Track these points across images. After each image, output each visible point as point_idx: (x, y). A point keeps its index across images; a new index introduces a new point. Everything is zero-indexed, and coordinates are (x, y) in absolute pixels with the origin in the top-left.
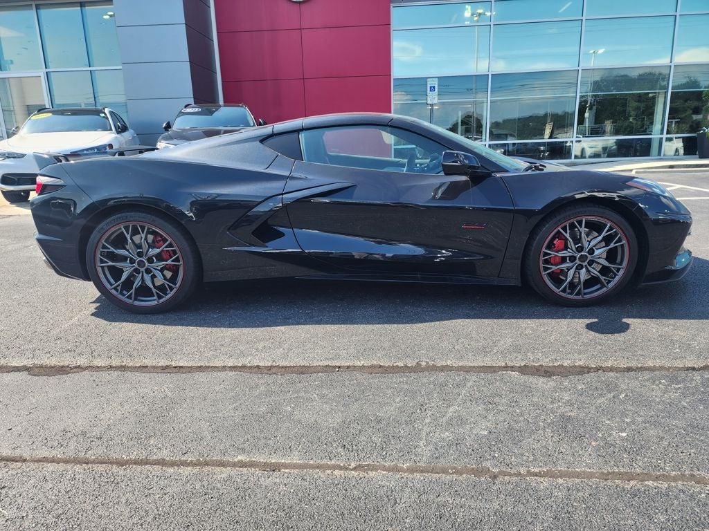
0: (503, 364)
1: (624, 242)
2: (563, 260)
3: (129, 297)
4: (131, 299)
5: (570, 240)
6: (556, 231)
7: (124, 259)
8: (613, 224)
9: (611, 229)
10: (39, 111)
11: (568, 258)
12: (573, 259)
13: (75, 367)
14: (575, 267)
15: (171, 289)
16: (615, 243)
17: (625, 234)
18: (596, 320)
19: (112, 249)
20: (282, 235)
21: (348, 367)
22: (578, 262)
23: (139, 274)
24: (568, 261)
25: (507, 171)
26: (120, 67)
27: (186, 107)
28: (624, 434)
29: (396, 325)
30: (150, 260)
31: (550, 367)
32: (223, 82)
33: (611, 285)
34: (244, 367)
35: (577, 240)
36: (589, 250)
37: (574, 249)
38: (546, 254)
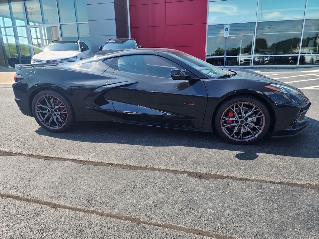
0: (183, 170)
1: (263, 115)
2: (233, 122)
3: (48, 125)
4: (49, 126)
5: (236, 113)
6: (228, 108)
7: (46, 109)
8: (256, 106)
9: (256, 108)
10: (52, 42)
11: (235, 121)
12: (237, 122)
13: (15, 153)
14: (238, 126)
15: (64, 123)
16: (258, 116)
17: (263, 111)
18: (244, 152)
19: (41, 105)
20: (108, 103)
21: (116, 164)
22: (239, 123)
23: (51, 116)
24: (235, 123)
25: (207, 78)
26: (88, 22)
27: (109, 40)
28: (213, 211)
29: (150, 147)
30: (56, 111)
31: (204, 174)
32: (131, 28)
33: (256, 136)
34: (76, 160)
35: (239, 113)
36: (245, 118)
37: (238, 118)
38: (223, 119)
